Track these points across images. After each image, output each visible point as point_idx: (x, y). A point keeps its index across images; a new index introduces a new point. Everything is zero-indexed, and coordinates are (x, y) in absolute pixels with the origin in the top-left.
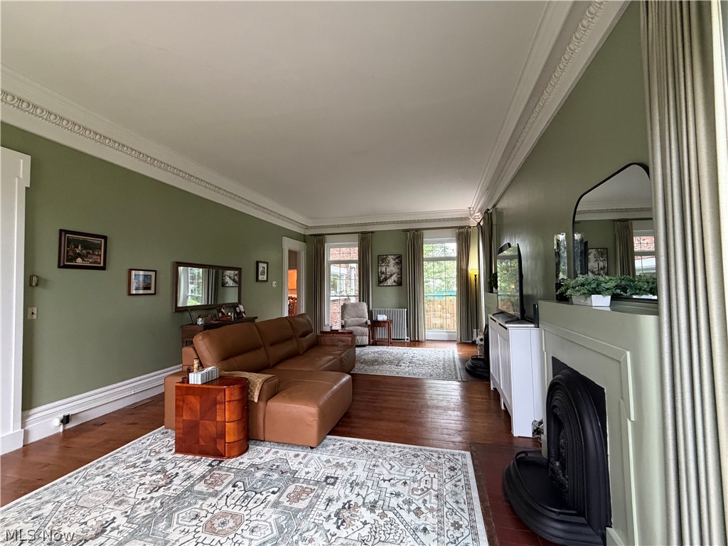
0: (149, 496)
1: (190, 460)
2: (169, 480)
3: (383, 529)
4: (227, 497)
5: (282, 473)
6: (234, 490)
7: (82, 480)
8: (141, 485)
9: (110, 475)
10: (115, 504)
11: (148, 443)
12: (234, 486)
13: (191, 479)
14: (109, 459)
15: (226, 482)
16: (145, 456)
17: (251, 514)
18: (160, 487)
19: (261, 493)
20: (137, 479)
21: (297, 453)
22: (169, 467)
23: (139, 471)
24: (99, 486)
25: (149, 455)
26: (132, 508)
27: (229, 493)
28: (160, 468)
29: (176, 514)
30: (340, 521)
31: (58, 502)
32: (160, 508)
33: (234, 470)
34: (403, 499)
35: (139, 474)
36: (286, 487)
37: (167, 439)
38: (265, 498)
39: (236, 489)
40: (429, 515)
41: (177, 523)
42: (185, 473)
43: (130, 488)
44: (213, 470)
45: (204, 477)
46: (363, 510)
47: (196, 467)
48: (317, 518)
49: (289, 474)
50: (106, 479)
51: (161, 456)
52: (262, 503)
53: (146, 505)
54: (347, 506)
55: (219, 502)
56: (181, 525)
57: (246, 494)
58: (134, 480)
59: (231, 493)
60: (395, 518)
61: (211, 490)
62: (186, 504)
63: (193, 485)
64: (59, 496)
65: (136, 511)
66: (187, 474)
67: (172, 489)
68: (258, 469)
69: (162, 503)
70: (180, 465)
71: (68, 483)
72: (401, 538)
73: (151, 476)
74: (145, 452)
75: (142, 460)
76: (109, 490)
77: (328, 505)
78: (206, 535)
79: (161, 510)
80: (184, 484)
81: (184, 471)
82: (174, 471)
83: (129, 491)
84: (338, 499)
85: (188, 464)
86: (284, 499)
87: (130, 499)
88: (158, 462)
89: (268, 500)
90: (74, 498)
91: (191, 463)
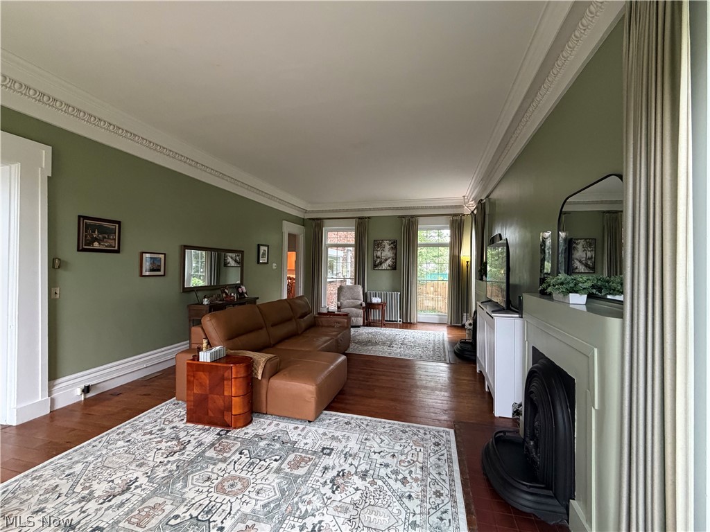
0: (166, 460)
1: (200, 430)
2: (182, 446)
3: (373, 494)
4: (235, 463)
5: (283, 443)
6: (241, 457)
7: (105, 444)
8: (158, 450)
9: (129, 441)
10: (137, 466)
11: (162, 413)
12: (241, 453)
13: (203, 446)
14: (127, 426)
15: (234, 449)
16: (160, 424)
17: (257, 478)
18: (175, 453)
19: (264, 460)
20: (154, 445)
21: (296, 425)
22: (182, 434)
23: (155, 438)
24: (121, 450)
25: (164, 424)
26: (152, 470)
27: (236, 459)
28: (173, 436)
29: (191, 476)
30: (335, 487)
31: (87, 462)
32: (176, 470)
33: (240, 439)
34: (391, 469)
35: (156, 440)
36: (287, 456)
37: (179, 410)
38: (269, 465)
39: (242, 456)
40: (414, 484)
41: (192, 484)
42: (197, 440)
43: (148, 453)
44: (222, 438)
45: (213, 444)
46: (355, 478)
47: (206, 436)
48: (315, 483)
49: (289, 445)
50: (126, 444)
51: (174, 425)
52: (266, 469)
53: (164, 468)
54: (341, 474)
55: (228, 467)
56: (196, 486)
57: (251, 461)
58: (152, 446)
59: (239, 459)
60: (384, 485)
61: (220, 457)
62: (199, 468)
63: (204, 452)
64: (87, 458)
65: (155, 473)
66: (198, 442)
67: (186, 454)
68: (262, 439)
69: (178, 467)
70: (191, 434)
71: (93, 446)
72: (389, 503)
73: (167, 442)
74: (159, 420)
75: (157, 428)
76: (130, 454)
77: (324, 472)
78: (218, 495)
79: (177, 472)
80: (196, 450)
81: (195, 439)
82: (187, 439)
83: (148, 455)
84: (333, 468)
85: (198, 433)
86: (285, 466)
87: (149, 462)
88: (172, 430)
89: (271, 466)
90: (100, 460)
91: (201, 432)
